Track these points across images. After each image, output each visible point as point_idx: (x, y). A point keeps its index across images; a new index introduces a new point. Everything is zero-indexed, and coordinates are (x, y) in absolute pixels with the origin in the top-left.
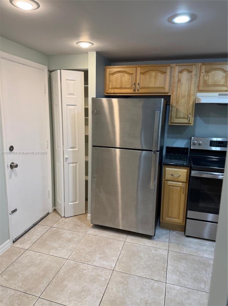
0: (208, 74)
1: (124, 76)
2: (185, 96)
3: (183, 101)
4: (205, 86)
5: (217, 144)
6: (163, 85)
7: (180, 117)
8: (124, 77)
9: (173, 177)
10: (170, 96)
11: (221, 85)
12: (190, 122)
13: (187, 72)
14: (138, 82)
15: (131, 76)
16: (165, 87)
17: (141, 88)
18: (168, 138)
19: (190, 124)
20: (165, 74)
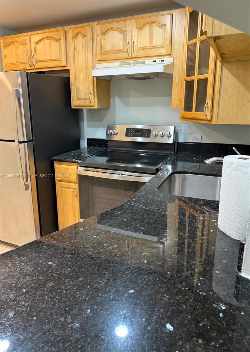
0: (104, 37)
1: (18, 47)
2: (83, 69)
3: (81, 76)
4: (103, 53)
5: (134, 132)
6: (59, 56)
7: (81, 97)
8: (18, 49)
9: (63, 175)
10: (69, 70)
11: (120, 50)
12: (93, 104)
13: (82, 37)
14: (33, 54)
15: (25, 47)
16: (62, 59)
17: (38, 62)
18: (88, 127)
19: (93, 106)
20: (60, 41)
